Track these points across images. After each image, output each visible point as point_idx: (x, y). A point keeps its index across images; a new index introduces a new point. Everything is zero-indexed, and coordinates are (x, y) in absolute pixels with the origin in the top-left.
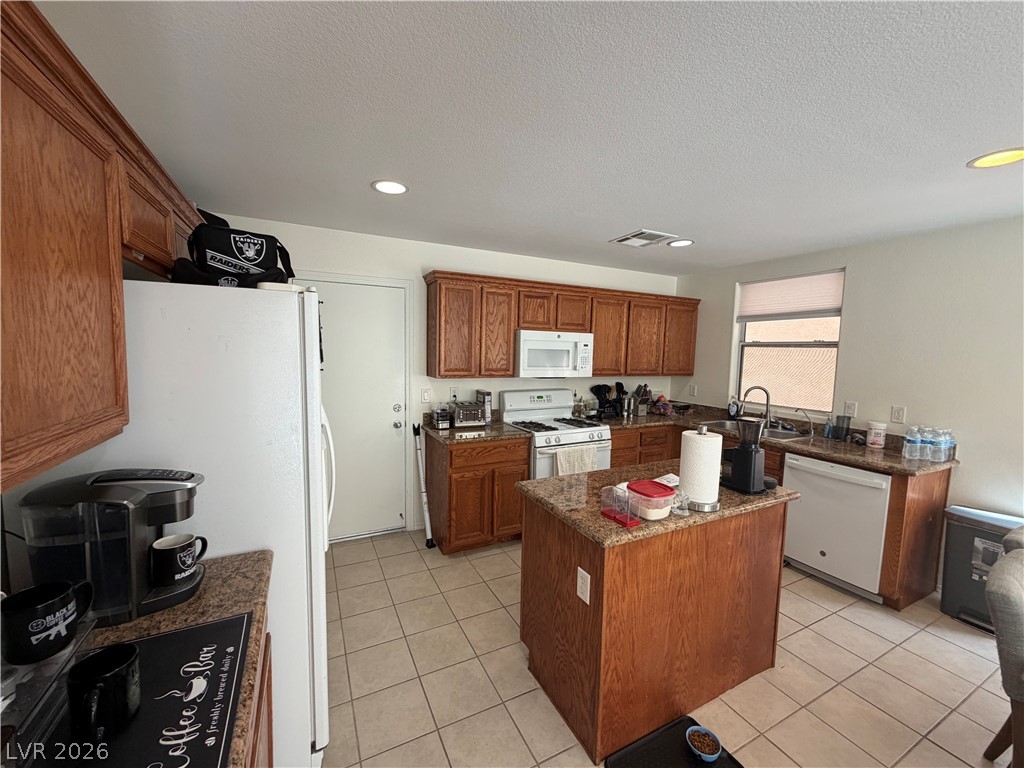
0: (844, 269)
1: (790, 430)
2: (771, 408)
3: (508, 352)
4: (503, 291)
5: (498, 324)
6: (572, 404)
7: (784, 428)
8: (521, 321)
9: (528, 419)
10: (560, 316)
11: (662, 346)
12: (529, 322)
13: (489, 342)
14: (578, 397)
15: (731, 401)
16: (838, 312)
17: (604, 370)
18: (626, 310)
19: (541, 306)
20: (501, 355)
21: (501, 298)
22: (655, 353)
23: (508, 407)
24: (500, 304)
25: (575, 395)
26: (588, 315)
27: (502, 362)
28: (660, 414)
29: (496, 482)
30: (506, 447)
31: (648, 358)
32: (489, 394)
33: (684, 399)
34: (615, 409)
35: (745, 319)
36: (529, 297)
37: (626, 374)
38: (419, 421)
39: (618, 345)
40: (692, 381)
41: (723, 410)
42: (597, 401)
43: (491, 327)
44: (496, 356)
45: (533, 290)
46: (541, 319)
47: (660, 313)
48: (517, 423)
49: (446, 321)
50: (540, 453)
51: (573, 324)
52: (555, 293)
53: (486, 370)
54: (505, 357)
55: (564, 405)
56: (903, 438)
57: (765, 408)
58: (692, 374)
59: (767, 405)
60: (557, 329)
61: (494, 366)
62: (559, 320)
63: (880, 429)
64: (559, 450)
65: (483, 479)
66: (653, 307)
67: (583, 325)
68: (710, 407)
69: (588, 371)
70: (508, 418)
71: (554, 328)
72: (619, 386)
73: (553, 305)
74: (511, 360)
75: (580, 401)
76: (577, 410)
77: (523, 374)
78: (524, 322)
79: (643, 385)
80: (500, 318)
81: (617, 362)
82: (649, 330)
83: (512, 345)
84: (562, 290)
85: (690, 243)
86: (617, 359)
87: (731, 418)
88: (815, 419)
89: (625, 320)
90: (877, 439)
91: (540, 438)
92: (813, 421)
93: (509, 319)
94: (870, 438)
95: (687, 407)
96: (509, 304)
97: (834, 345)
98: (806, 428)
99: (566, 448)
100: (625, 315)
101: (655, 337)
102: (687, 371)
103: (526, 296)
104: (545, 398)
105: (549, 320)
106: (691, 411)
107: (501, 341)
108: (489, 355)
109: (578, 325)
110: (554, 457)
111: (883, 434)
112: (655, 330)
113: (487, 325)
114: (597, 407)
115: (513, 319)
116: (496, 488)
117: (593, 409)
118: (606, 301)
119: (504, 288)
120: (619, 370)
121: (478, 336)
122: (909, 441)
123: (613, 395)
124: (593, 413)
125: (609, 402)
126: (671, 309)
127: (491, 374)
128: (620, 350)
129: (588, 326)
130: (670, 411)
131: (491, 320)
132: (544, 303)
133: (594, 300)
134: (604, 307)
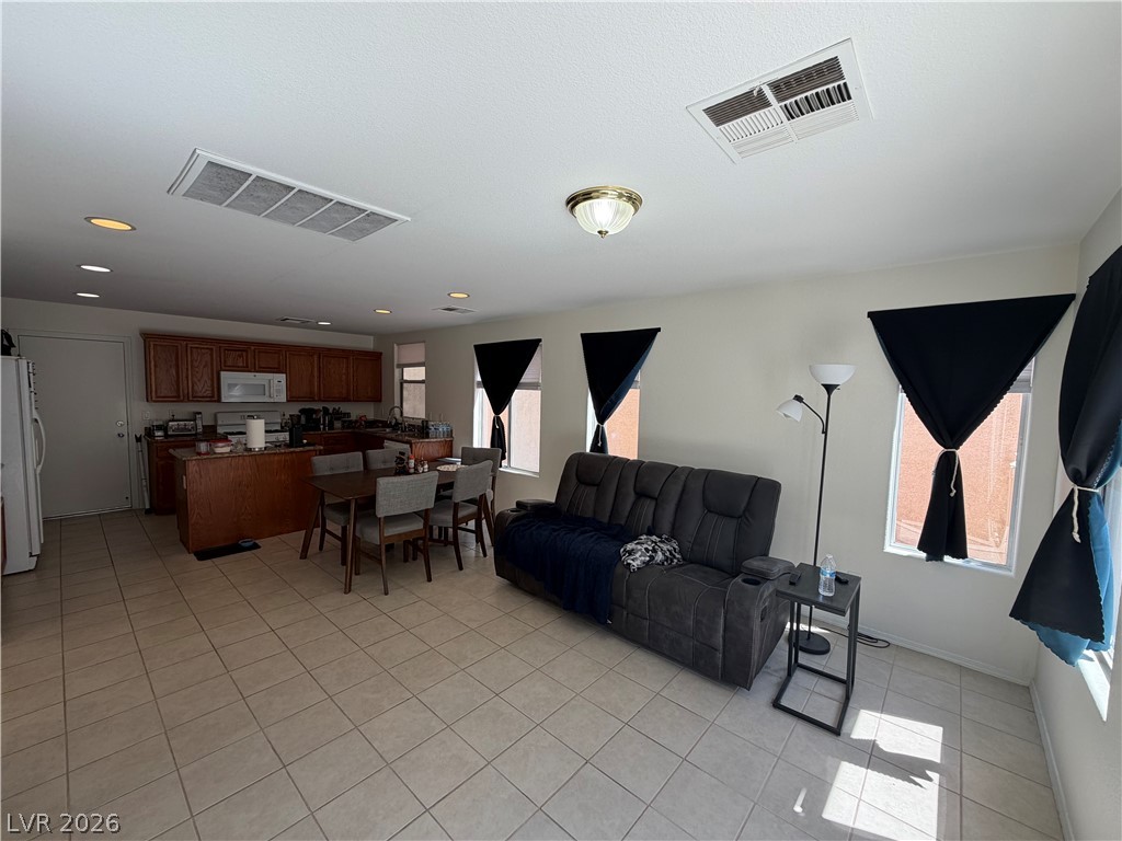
0: (425, 341)
3: (212, 385)
4: (205, 346)
5: (202, 367)
8: (222, 366)
10: (257, 363)
11: (351, 382)
12: (228, 367)
13: (195, 379)
16: (424, 364)
17: (297, 398)
18: (316, 359)
19: (240, 356)
20: (206, 387)
21: (204, 351)
22: (345, 387)
24: (203, 354)
25: (283, 415)
26: (283, 362)
27: (208, 392)
31: (339, 390)
32: (199, 413)
35: (401, 366)
36: (228, 350)
37: (320, 400)
38: (141, 432)
39: (310, 383)
43: (196, 370)
44: (203, 388)
45: (233, 346)
46: (241, 364)
47: (347, 361)
49: (155, 366)
52: (252, 348)
53: (194, 397)
54: (209, 389)
58: (380, 401)
59: (402, 416)
60: (255, 371)
61: (200, 394)
66: (341, 357)
67: (277, 369)
69: (282, 398)
70: (221, 430)
71: (252, 370)
73: (251, 356)
74: (215, 391)
77: (224, 400)
78: (225, 367)
79: (337, 408)
80: (203, 364)
81: (311, 393)
82: (338, 372)
83: (215, 381)
84: (258, 346)
86: (311, 390)
89: (316, 365)
93: (212, 365)
95: (372, 422)
96: (212, 355)
97: (422, 382)
100: (316, 362)
101: (344, 377)
105: (247, 364)
107: (205, 378)
109: (274, 368)
112: (344, 372)
113: (192, 368)
114: (303, 423)
118: (298, 353)
120: (313, 398)
121: (184, 375)
127: (198, 400)
128: (313, 385)
129: (281, 369)
131: (196, 365)
132: (243, 354)
133: (288, 353)
134: (297, 357)
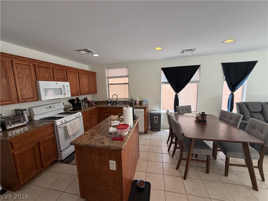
0: (128, 67)
1: (122, 103)
2: (118, 99)
3: (33, 91)
4: (26, 63)
5: (25, 78)
6: (63, 107)
7: (121, 103)
8: (38, 77)
9: (47, 116)
10: (55, 76)
11: (89, 85)
12: (42, 78)
13: (21, 87)
14: (65, 104)
15: (108, 99)
16: (128, 76)
17: (74, 94)
18: (77, 74)
19: (46, 71)
20: (29, 92)
21: (25, 67)
22: (87, 87)
23: (35, 113)
24: (25, 69)
25: (64, 104)
26: (66, 75)
27: (31, 95)
28: (91, 105)
29: (41, 146)
30: (43, 130)
31: (86, 89)
32: (25, 110)
33: (96, 100)
34: (78, 106)
35: (108, 78)
36: (40, 67)
37: (81, 95)
39: (77, 85)
40: (97, 95)
41: (106, 101)
42: (72, 105)
43: (22, 80)
45: (41, 64)
46: (47, 76)
47: (87, 76)
48: (42, 119)
50: (59, 128)
51: (61, 79)
52: (52, 67)
53: (22, 99)
54: (32, 93)
55: (60, 108)
56: (142, 101)
57: (117, 99)
58: (97, 93)
59: (117, 98)
60: (54, 80)
61: (27, 97)
62: (55, 77)
63: (138, 100)
64: (67, 124)
65: (34, 148)
66: (85, 74)
67: (64, 79)
68: (103, 101)
69: (69, 95)
70: (36, 118)
71: (53, 80)
72: (78, 99)
73: (51, 71)
74: (36, 94)
75: (66, 105)
76: (65, 109)
77: (43, 99)
78: (39, 78)
79: (85, 97)
80: (26, 75)
81: (78, 91)
82: (85, 81)
83: (35, 87)
84: (54, 66)
85: (98, 55)
86: (77, 90)
87: (109, 103)
88: (127, 100)
89: (78, 77)
90: (138, 102)
91: (58, 122)
92: (126, 101)
93: (31, 76)
94: (137, 102)
95: (97, 102)
97: (128, 84)
98: (125, 102)
99: (69, 123)
100: (78, 76)
101: (87, 83)
102: (96, 92)
103: (38, 67)
104: (52, 107)
105: (50, 76)
106: (98, 103)
107: (28, 86)
108: (23, 92)
109: (63, 79)
110: (65, 128)
111: (138, 101)
112: (86, 81)
113: (18, 79)
114: (72, 106)
115: (33, 76)
116: (41, 148)
117: (71, 108)
118: (71, 71)
119: (25, 62)
120: (78, 94)
122: (144, 101)
123: (76, 102)
124: (72, 109)
125: (76, 104)
126: (90, 75)
127: (25, 100)
128: (78, 87)
129: (66, 80)
130: (94, 104)
131: (21, 76)
132: (47, 70)
133: (67, 71)
134: (71, 73)
